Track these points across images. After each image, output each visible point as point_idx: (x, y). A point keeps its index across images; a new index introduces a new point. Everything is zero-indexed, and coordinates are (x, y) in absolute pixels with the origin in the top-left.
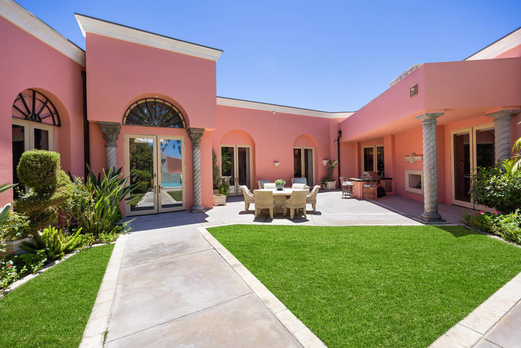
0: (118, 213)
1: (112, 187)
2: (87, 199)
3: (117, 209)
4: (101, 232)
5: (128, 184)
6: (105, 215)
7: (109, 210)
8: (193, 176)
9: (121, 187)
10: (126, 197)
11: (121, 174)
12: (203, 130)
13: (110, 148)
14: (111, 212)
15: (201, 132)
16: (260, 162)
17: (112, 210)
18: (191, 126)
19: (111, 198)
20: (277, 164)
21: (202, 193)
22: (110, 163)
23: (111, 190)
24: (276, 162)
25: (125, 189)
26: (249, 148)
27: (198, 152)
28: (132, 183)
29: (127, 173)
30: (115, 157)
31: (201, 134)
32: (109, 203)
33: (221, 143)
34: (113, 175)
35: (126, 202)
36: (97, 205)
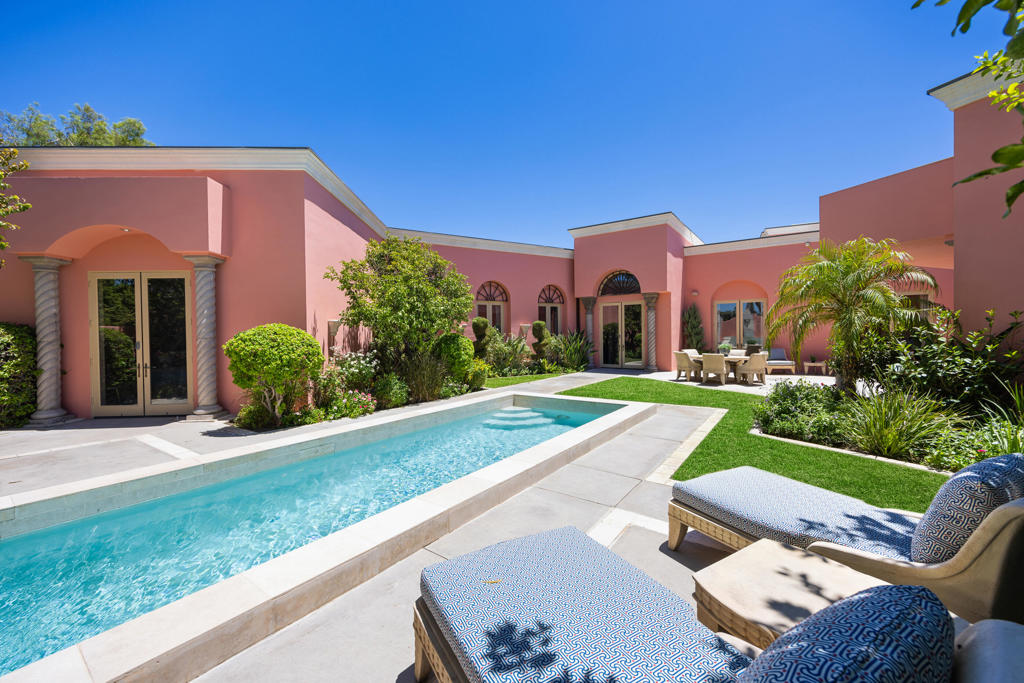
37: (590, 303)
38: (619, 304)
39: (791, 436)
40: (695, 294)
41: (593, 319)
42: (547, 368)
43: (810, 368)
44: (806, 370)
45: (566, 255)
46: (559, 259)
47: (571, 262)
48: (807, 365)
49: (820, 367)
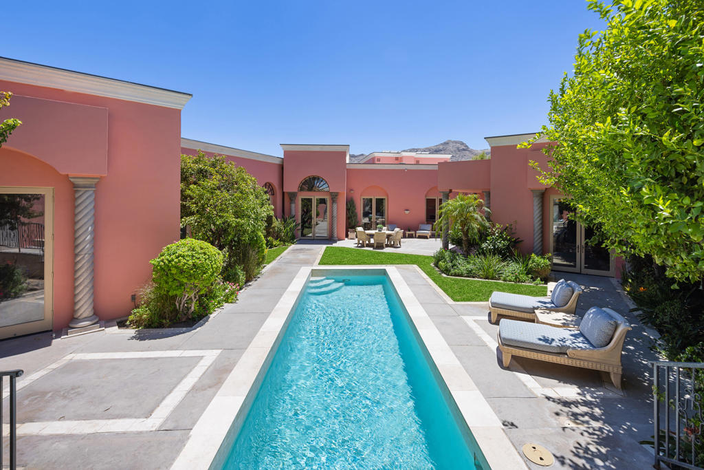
2: (282, 228)
6: (287, 236)
8: (332, 219)
12: (338, 193)
13: (292, 204)
15: (336, 194)
18: (331, 191)
20: (407, 212)
22: (292, 211)
24: (407, 210)
26: (385, 199)
27: (335, 206)
33: (362, 196)
36: (285, 231)
37: (293, 196)
38: (312, 197)
39: (459, 276)
40: (352, 192)
41: (295, 207)
42: (274, 244)
43: (409, 234)
44: (407, 235)
45: (278, 162)
46: (274, 164)
47: (282, 167)
48: (407, 233)
49: (412, 234)
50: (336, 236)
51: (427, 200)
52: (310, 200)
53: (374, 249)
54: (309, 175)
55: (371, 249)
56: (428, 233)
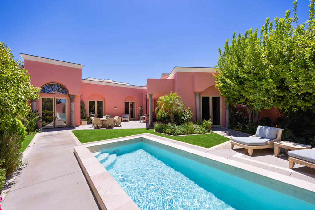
0: (37, 126)
1: (34, 117)
2: (25, 120)
3: (36, 124)
4: (30, 131)
5: (41, 116)
6: (32, 126)
7: (33, 124)
8: (71, 113)
9: (38, 116)
10: (40, 121)
11: (38, 112)
12: (75, 95)
13: (33, 102)
14: (34, 125)
15: (74, 96)
16: (107, 107)
17: (34, 124)
18: (69, 94)
19: (34, 120)
20: (116, 109)
21: (75, 120)
22: (34, 108)
23: (34, 118)
24: (116, 108)
25: (40, 118)
26: (102, 102)
27: (73, 104)
28: (43, 115)
29: (41, 111)
30: (36, 106)
31: (74, 97)
32: (33, 122)
33: (88, 99)
34: (35, 112)
35: (40, 122)
36: (29, 122)
38: (52, 99)
40: (82, 97)
50: (74, 124)
51: (125, 102)
52: (51, 101)
53: (107, 129)
54: (46, 83)
55: (105, 129)
56: (127, 118)
